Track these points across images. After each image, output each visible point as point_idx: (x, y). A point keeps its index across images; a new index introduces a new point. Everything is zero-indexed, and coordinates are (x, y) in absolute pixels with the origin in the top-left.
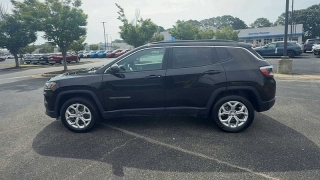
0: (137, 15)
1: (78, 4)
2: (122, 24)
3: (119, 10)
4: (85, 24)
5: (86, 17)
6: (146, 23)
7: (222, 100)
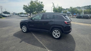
0: (58, 5)
1: (42, 2)
2: (53, 8)
3: (53, 4)
4: (43, 8)
5: (44, 6)
6: (59, 7)
7: (54, 29)
